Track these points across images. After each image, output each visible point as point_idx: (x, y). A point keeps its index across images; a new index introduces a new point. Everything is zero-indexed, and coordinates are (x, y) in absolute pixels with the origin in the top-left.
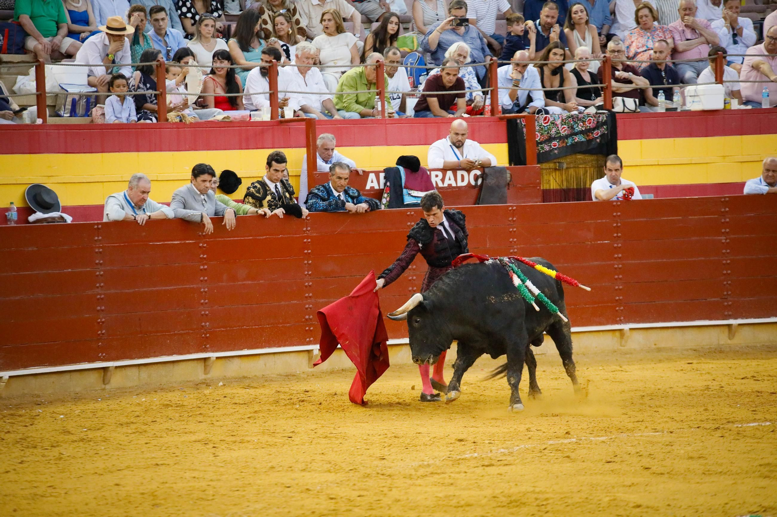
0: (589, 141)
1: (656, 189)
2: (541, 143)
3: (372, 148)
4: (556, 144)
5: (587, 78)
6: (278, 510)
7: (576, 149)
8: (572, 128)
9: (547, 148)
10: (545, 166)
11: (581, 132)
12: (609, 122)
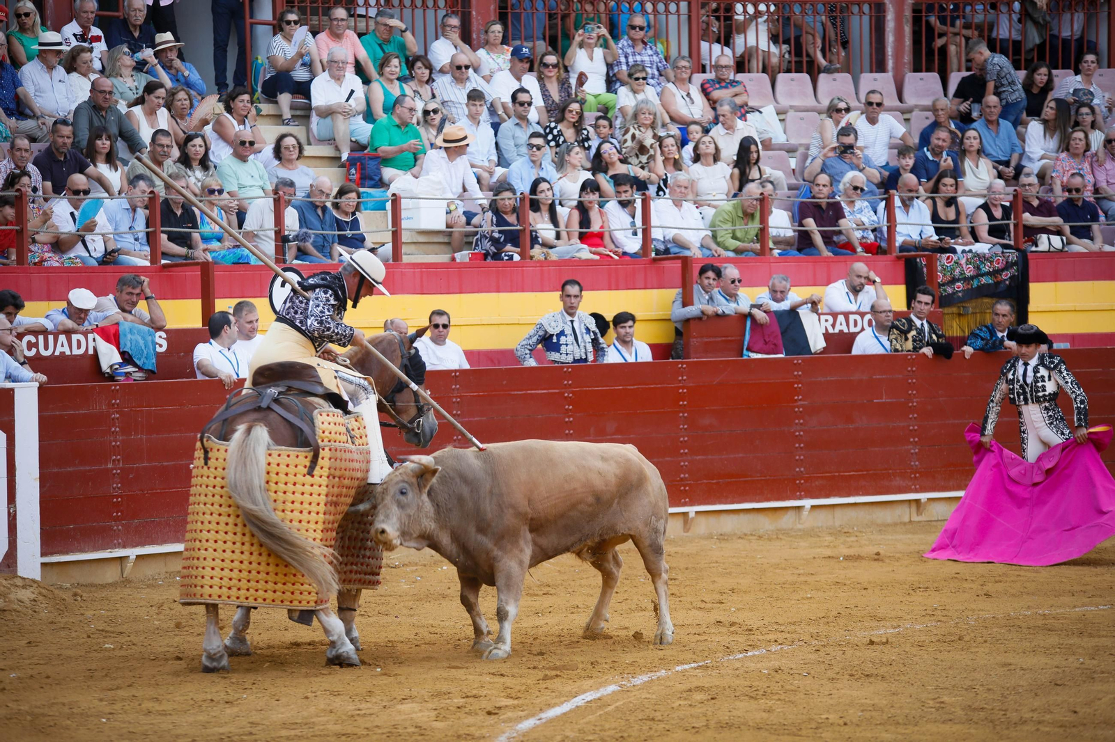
0: (997, 284)
1: (1072, 338)
2: (943, 285)
3: (755, 289)
4: (959, 286)
5: (998, 213)
6: (648, 696)
7: (982, 292)
8: (978, 268)
9: (950, 290)
10: (946, 310)
11: (989, 273)
12: (1020, 263)
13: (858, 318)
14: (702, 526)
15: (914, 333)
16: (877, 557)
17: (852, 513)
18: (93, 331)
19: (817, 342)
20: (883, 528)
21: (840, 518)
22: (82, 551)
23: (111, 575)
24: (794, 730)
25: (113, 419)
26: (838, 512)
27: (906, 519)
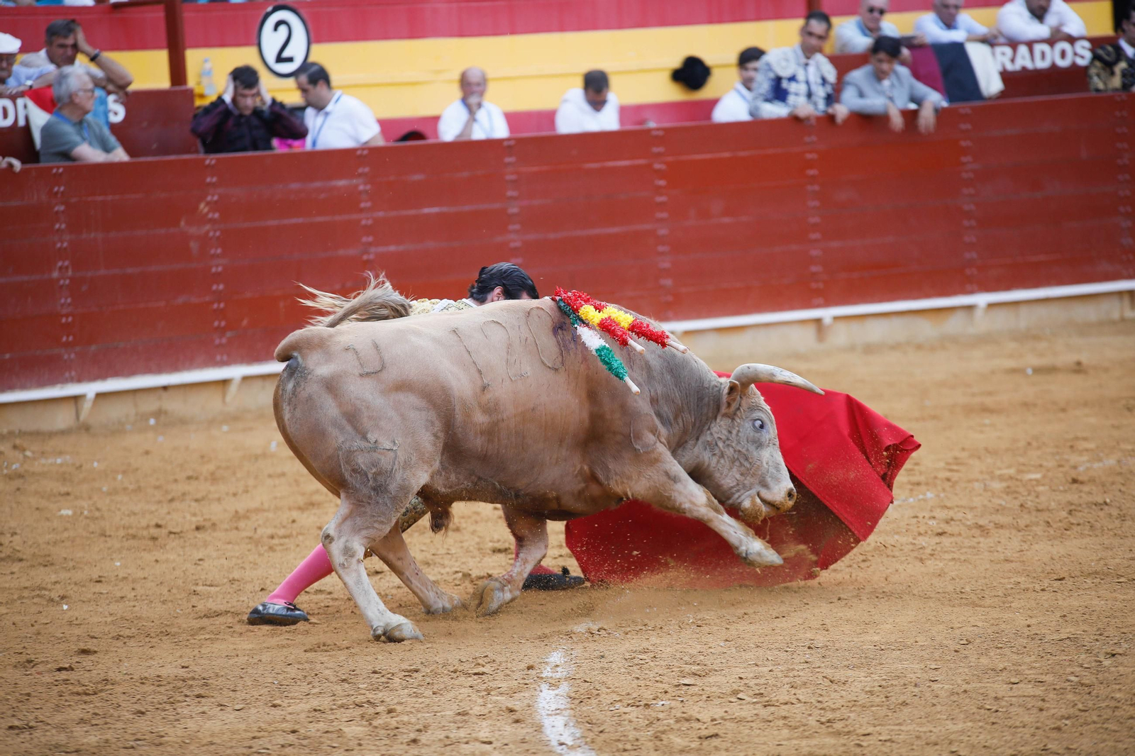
13: (1046, 47)
14: (841, 336)
15: (1123, 65)
16: (1079, 368)
17: (1042, 311)
18: (22, 94)
19: (991, 84)
20: (1084, 329)
21: (1025, 319)
22: (23, 387)
23: (62, 419)
24: (974, 598)
25: (57, 212)
26: (1024, 310)
27: (1116, 315)
